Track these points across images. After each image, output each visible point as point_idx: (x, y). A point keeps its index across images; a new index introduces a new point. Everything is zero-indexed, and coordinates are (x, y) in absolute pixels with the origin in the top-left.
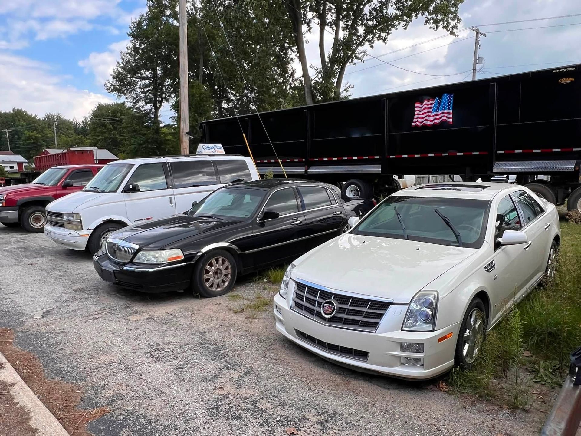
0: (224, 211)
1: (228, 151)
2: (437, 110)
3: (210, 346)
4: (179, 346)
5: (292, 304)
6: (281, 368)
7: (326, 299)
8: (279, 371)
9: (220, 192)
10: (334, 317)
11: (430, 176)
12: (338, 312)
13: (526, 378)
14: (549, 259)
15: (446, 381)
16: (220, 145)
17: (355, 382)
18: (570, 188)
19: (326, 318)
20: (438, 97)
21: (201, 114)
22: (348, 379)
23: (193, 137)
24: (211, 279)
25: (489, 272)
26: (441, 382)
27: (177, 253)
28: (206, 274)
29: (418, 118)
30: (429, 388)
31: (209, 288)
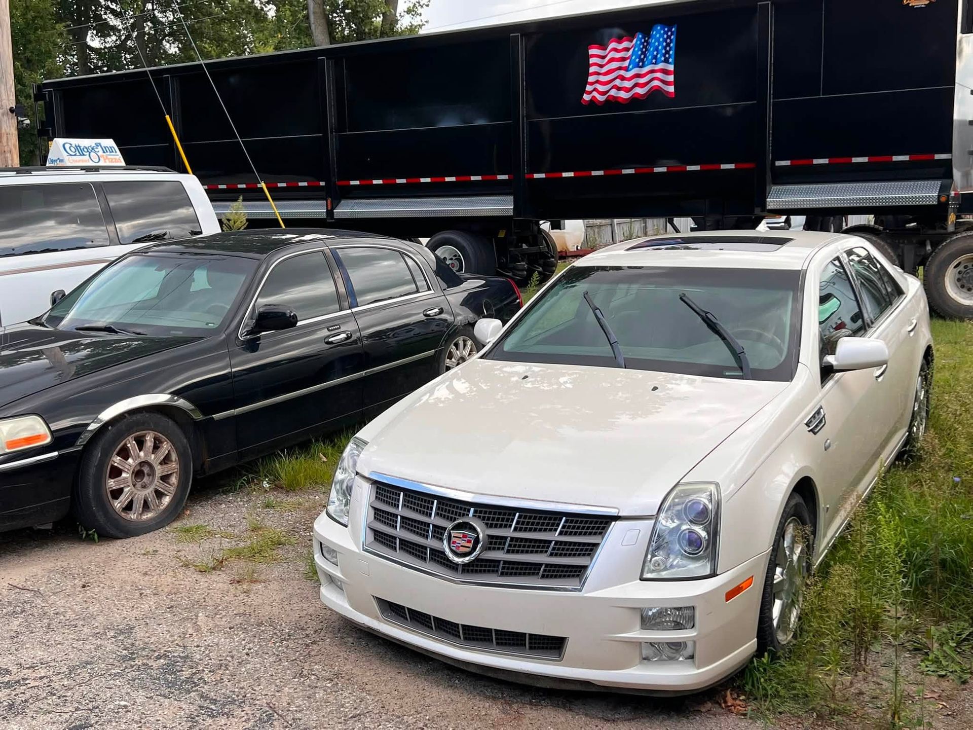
0: (143, 312)
1: (133, 160)
2: (641, 63)
3: (151, 663)
4: (64, 669)
5: (365, 534)
6: (348, 698)
7: (455, 520)
8: (343, 706)
9: (126, 266)
10: (477, 559)
11: (616, 221)
12: (486, 548)
13: (907, 664)
14: (916, 401)
15: (740, 690)
16: (110, 143)
17: (535, 713)
18: (928, 242)
19: (457, 565)
20: (642, 32)
21: (29, 61)
22: (515, 706)
23: (28, 122)
24: (126, 490)
25: (815, 433)
26: (728, 693)
27: (32, 428)
28: (111, 477)
29: (597, 82)
30: (703, 710)
31: (123, 514)
